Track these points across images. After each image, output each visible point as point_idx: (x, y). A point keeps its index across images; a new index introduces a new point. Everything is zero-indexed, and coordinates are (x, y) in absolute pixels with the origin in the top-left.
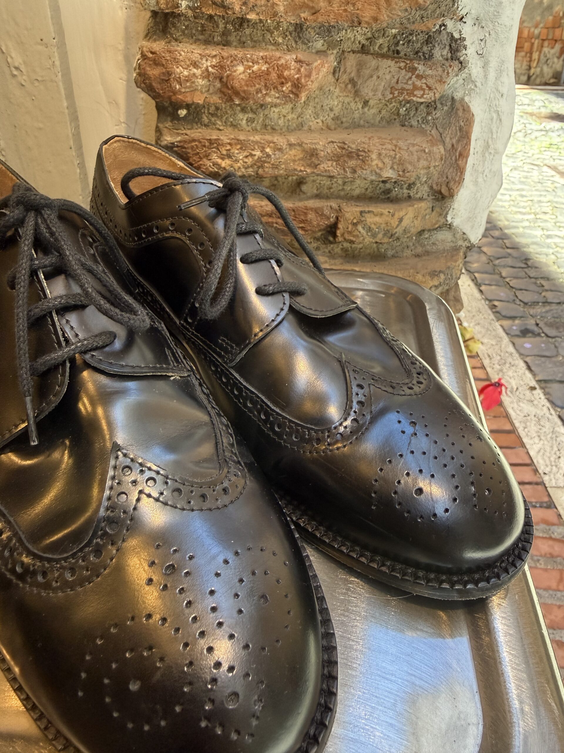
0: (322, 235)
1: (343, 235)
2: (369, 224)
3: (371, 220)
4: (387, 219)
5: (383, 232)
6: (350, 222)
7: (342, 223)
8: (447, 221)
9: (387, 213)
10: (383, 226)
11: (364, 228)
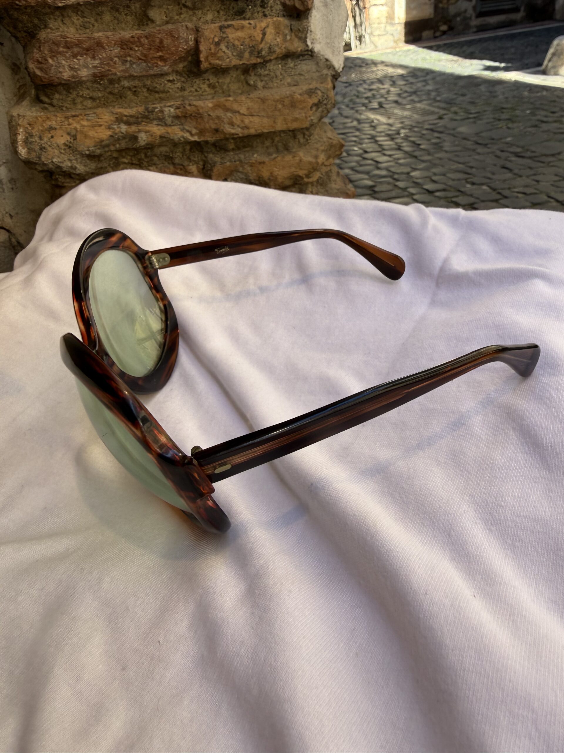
0: (184, 67)
1: (207, 58)
2: (232, 41)
3: (233, 36)
4: (249, 32)
5: (248, 51)
6: (211, 41)
7: (202, 43)
8: (307, 46)
9: (248, 26)
10: (247, 41)
11: (227, 47)
